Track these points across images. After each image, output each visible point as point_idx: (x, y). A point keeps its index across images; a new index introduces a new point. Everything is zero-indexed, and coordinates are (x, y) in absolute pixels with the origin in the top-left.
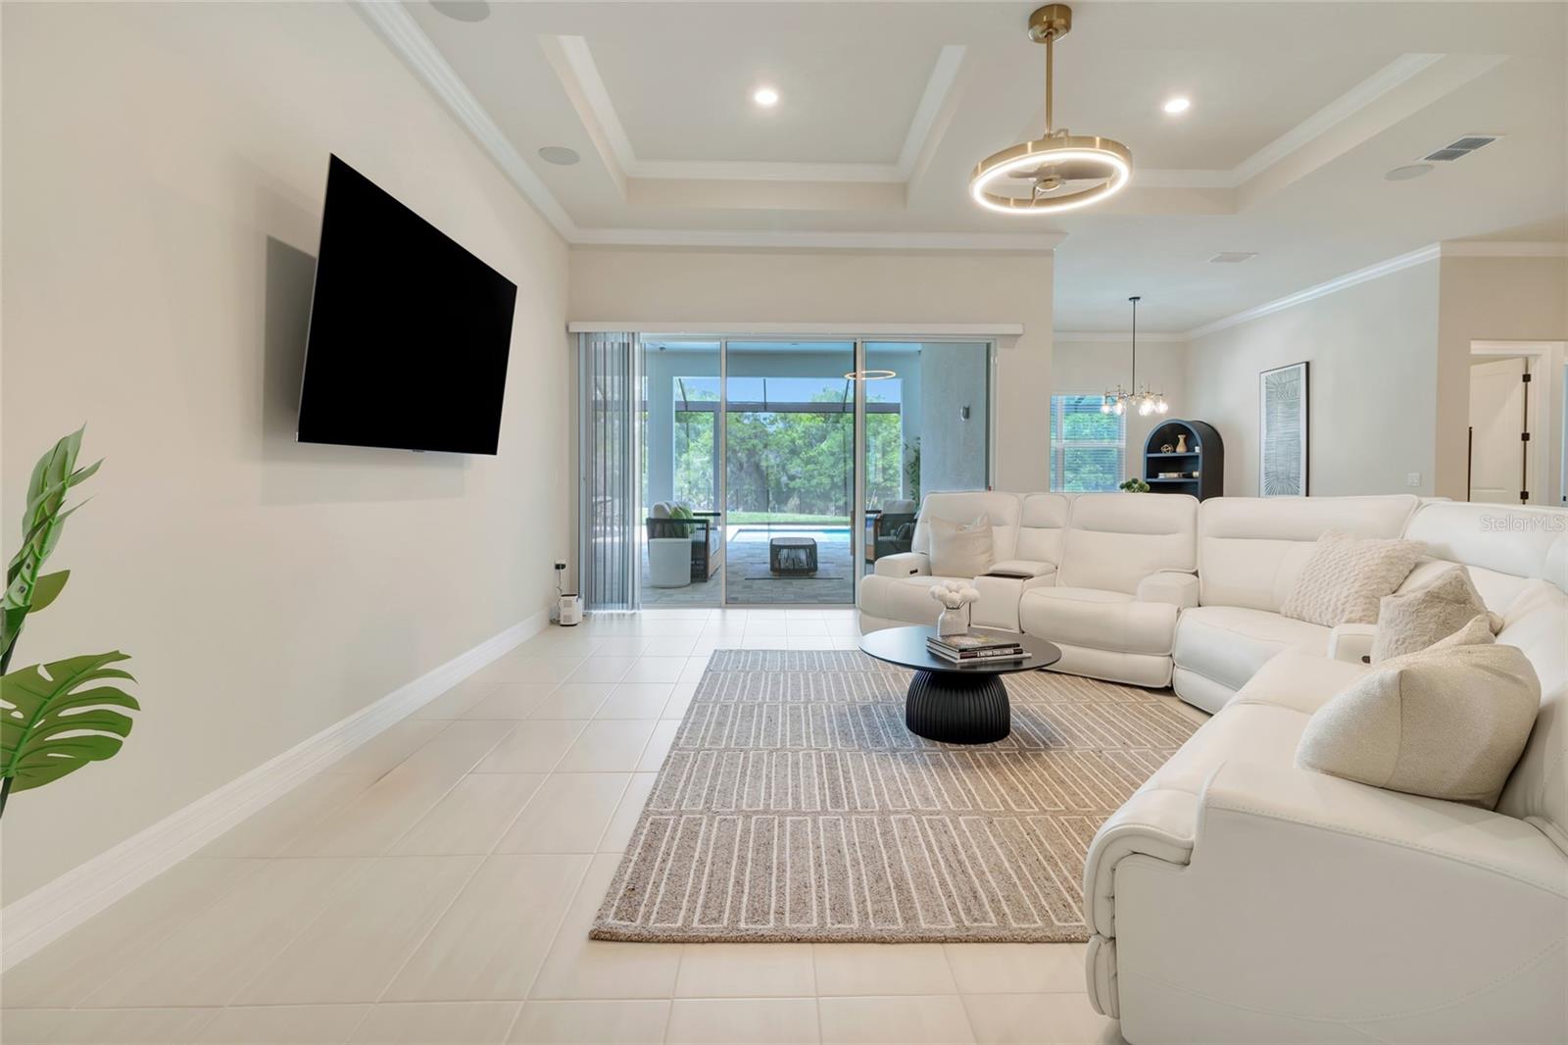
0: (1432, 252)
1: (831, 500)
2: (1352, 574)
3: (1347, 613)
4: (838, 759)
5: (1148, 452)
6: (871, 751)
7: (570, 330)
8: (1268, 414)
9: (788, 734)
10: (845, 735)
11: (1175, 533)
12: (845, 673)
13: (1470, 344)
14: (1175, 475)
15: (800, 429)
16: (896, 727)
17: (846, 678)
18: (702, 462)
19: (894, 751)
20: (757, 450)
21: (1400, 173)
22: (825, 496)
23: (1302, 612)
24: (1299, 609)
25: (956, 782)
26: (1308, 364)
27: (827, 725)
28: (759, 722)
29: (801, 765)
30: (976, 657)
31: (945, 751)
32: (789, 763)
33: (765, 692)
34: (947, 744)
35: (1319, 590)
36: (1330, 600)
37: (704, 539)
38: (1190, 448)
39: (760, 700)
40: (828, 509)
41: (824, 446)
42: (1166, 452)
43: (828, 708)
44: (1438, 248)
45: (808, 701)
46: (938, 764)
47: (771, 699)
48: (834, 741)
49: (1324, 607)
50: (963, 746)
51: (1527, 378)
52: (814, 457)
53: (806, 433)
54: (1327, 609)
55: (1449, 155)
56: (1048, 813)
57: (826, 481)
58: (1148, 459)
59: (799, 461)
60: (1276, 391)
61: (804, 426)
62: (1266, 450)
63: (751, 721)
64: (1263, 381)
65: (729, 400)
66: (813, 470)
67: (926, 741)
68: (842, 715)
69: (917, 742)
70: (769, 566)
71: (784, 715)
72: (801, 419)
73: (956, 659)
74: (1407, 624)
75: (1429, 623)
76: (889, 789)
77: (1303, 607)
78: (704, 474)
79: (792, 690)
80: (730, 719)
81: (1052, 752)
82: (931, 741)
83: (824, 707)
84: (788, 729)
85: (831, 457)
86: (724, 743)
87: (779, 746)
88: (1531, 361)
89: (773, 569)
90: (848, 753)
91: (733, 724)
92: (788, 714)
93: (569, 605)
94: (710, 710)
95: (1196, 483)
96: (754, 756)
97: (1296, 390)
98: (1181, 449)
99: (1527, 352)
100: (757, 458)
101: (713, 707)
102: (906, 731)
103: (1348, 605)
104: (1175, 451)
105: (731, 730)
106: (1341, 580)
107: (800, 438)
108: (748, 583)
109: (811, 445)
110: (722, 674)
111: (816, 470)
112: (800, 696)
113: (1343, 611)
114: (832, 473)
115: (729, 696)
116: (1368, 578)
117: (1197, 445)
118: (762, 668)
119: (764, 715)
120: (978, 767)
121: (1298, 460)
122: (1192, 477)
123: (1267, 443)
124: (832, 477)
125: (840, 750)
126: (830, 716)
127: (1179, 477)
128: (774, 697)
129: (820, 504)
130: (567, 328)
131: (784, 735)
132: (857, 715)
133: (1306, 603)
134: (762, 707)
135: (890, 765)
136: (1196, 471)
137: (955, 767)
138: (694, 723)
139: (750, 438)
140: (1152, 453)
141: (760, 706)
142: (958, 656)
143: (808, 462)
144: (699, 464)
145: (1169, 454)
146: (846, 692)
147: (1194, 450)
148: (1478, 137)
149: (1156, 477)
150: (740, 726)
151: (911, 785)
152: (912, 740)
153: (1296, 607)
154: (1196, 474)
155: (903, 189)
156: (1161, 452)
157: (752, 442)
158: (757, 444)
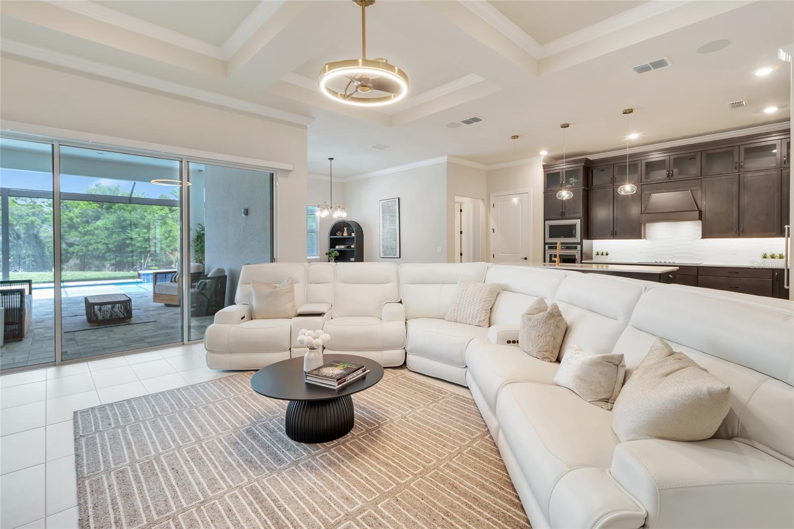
0: (444, 159)
1: (107, 260)
2: (479, 300)
3: (478, 317)
4: (262, 491)
5: (331, 235)
6: (279, 470)
8: (383, 220)
9: (202, 480)
10: (250, 462)
11: (389, 283)
12: (213, 403)
13: (454, 197)
14: (343, 246)
15: (77, 211)
16: (281, 440)
17: (216, 407)
19: (296, 463)
20: (35, 225)
21: (452, 125)
22: (102, 258)
23: (457, 318)
24: (455, 317)
25: (352, 473)
26: (399, 199)
27: (229, 459)
28: (167, 479)
29: (234, 510)
30: (345, 381)
31: (328, 450)
32: (223, 512)
33: (153, 443)
34: (325, 444)
35: (465, 308)
36: (470, 312)
37: (18, 305)
38: (350, 234)
39: (153, 453)
40: (104, 266)
41: (99, 223)
42: (339, 235)
43: (220, 441)
44: (446, 157)
45: (199, 440)
46: (331, 463)
47: (163, 449)
48: (246, 473)
49: (468, 316)
50: (335, 442)
51: (461, 211)
52: (91, 231)
53: (82, 215)
54: (469, 316)
55: (468, 122)
56: (418, 476)
57: (101, 246)
58: (331, 238)
59: (77, 233)
60: (386, 210)
61: (81, 210)
62: (383, 236)
63: (157, 480)
64: (381, 205)
65: (61, 191)
66: (90, 240)
67: (310, 445)
68: (235, 444)
69: (305, 449)
70: (85, 317)
71: (186, 462)
72: (79, 205)
73: (335, 386)
74: (542, 327)
75: (550, 326)
76: (317, 503)
77: (457, 316)
79: (178, 434)
80: (135, 486)
81: (384, 427)
82: (314, 445)
83: (215, 441)
84: (199, 475)
85: (106, 232)
86: (144, 519)
87: (202, 499)
88: (462, 204)
89: (90, 320)
90: (264, 480)
91: (140, 489)
92: (189, 459)
94: (106, 482)
95: (354, 251)
96: (184, 519)
97: (395, 210)
98: (345, 234)
99: (461, 201)
100: (36, 230)
101: (107, 478)
102: (292, 442)
103: (478, 314)
104: (343, 235)
105: (143, 498)
106: (474, 303)
107: (77, 217)
108: (69, 336)
109: (87, 222)
110: (97, 436)
111: (92, 239)
112: (188, 437)
113: (476, 317)
114: (106, 242)
115: (119, 459)
116: (485, 301)
117: (353, 233)
118: (137, 420)
119: (167, 468)
120: (356, 455)
121: (396, 240)
122: (351, 248)
123: (383, 232)
124: (107, 244)
125: (257, 480)
126: (226, 448)
127: (345, 247)
128: (165, 446)
129: (97, 263)
131: (199, 484)
132: (247, 440)
133: (459, 314)
134: (159, 459)
135: (302, 479)
136: (353, 245)
137: (343, 461)
138: (95, 506)
139: (28, 215)
140: (333, 236)
141: (157, 459)
142: (336, 384)
143: (86, 233)
145: (340, 237)
146: (224, 421)
147: (351, 235)
148: (479, 118)
149: (335, 247)
150: (150, 490)
151: (329, 492)
152: (303, 450)
153: (454, 316)
154: (352, 246)
155: (225, 65)
156: (336, 235)
157: (30, 218)
158: (36, 221)
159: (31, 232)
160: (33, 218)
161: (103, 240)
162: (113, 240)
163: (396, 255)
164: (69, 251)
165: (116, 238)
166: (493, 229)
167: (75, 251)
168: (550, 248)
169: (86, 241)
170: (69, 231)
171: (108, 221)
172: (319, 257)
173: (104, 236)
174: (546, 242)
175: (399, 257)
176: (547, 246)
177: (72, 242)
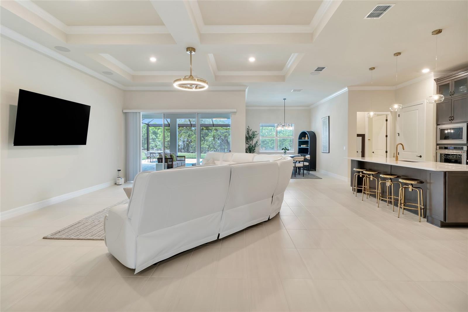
5: (299, 139)
7: (124, 112)
8: (323, 130)
14: (305, 146)
18: (211, 140)
44: (347, 88)
51: (387, 120)
55: (319, 70)
58: (299, 141)
60: (324, 124)
62: (323, 139)
64: (322, 120)
78: (212, 143)
88: (388, 115)
93: (119, 180)
95: (309, 148)
97: (327, 124)
98: (307, 139)
99: (386, 113)
104: (305, 139)
121: (327, 142)
122: (308, 146)
123: (322, 137)
127: (306, 146)
130: (123, 111)
144: (210, 140)
145: (304, 140)
149: (301, 146)
156: (302, 139)
159: (226, 139)
160: (226, 133)
163: (327, 151)
166: (399, 134)
168: (440, 148)
172: (293, 151)
174: (437, 143)
175: (328, 152)
176: (438, 146)
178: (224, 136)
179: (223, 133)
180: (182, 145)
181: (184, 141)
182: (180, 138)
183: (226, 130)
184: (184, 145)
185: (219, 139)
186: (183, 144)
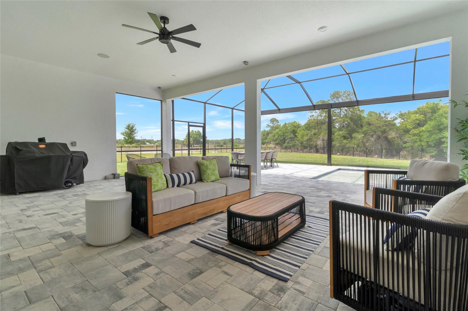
1: (427, 153)
18: (361, 137)
20: (386, 131)
41: (423, 128)
52: (417, 133)
57: (424, 144)
59: (409, 135)
78: (362, 142)
85: (428, 134)
111: (418, 139)
114: (427, 141)
143: (414, 135)
157: (383, 128)
158: (386, 129)
159: (384, 135)
161: (425, 139)
162: (432, 139)
164: (403, 146)
165: (434, 137)
167: (407, 146)
169: (413, 140)
170: (405, 134)
171: (429, 126)
173: (426, 136)
177: (406, 141)
178: (381, 131)
179: (380, 127)
180: (321, 145)
181: (323, 140)
182: (319, 136)
183: (385, 123)
184: (324, 144)
185: (372, 136)
186: (322, 143)
